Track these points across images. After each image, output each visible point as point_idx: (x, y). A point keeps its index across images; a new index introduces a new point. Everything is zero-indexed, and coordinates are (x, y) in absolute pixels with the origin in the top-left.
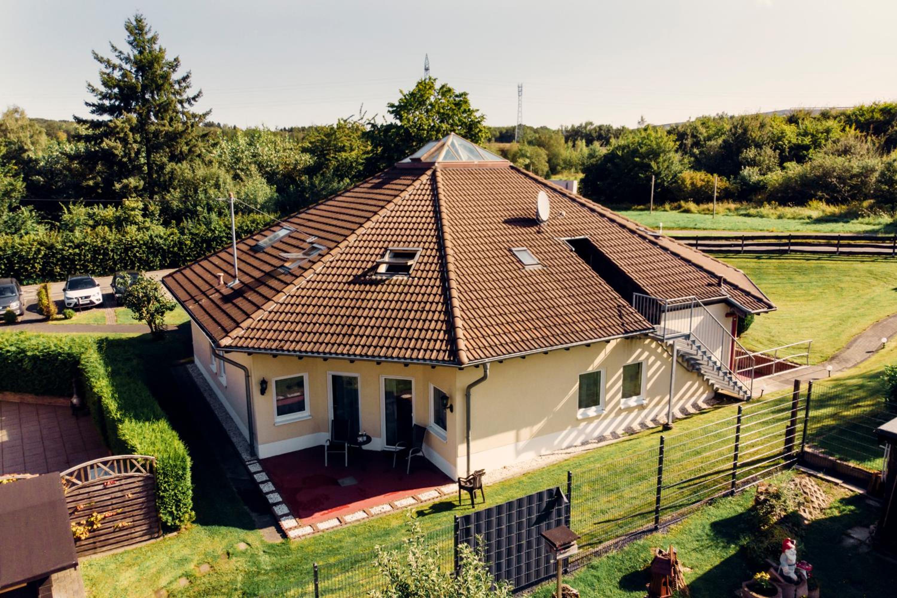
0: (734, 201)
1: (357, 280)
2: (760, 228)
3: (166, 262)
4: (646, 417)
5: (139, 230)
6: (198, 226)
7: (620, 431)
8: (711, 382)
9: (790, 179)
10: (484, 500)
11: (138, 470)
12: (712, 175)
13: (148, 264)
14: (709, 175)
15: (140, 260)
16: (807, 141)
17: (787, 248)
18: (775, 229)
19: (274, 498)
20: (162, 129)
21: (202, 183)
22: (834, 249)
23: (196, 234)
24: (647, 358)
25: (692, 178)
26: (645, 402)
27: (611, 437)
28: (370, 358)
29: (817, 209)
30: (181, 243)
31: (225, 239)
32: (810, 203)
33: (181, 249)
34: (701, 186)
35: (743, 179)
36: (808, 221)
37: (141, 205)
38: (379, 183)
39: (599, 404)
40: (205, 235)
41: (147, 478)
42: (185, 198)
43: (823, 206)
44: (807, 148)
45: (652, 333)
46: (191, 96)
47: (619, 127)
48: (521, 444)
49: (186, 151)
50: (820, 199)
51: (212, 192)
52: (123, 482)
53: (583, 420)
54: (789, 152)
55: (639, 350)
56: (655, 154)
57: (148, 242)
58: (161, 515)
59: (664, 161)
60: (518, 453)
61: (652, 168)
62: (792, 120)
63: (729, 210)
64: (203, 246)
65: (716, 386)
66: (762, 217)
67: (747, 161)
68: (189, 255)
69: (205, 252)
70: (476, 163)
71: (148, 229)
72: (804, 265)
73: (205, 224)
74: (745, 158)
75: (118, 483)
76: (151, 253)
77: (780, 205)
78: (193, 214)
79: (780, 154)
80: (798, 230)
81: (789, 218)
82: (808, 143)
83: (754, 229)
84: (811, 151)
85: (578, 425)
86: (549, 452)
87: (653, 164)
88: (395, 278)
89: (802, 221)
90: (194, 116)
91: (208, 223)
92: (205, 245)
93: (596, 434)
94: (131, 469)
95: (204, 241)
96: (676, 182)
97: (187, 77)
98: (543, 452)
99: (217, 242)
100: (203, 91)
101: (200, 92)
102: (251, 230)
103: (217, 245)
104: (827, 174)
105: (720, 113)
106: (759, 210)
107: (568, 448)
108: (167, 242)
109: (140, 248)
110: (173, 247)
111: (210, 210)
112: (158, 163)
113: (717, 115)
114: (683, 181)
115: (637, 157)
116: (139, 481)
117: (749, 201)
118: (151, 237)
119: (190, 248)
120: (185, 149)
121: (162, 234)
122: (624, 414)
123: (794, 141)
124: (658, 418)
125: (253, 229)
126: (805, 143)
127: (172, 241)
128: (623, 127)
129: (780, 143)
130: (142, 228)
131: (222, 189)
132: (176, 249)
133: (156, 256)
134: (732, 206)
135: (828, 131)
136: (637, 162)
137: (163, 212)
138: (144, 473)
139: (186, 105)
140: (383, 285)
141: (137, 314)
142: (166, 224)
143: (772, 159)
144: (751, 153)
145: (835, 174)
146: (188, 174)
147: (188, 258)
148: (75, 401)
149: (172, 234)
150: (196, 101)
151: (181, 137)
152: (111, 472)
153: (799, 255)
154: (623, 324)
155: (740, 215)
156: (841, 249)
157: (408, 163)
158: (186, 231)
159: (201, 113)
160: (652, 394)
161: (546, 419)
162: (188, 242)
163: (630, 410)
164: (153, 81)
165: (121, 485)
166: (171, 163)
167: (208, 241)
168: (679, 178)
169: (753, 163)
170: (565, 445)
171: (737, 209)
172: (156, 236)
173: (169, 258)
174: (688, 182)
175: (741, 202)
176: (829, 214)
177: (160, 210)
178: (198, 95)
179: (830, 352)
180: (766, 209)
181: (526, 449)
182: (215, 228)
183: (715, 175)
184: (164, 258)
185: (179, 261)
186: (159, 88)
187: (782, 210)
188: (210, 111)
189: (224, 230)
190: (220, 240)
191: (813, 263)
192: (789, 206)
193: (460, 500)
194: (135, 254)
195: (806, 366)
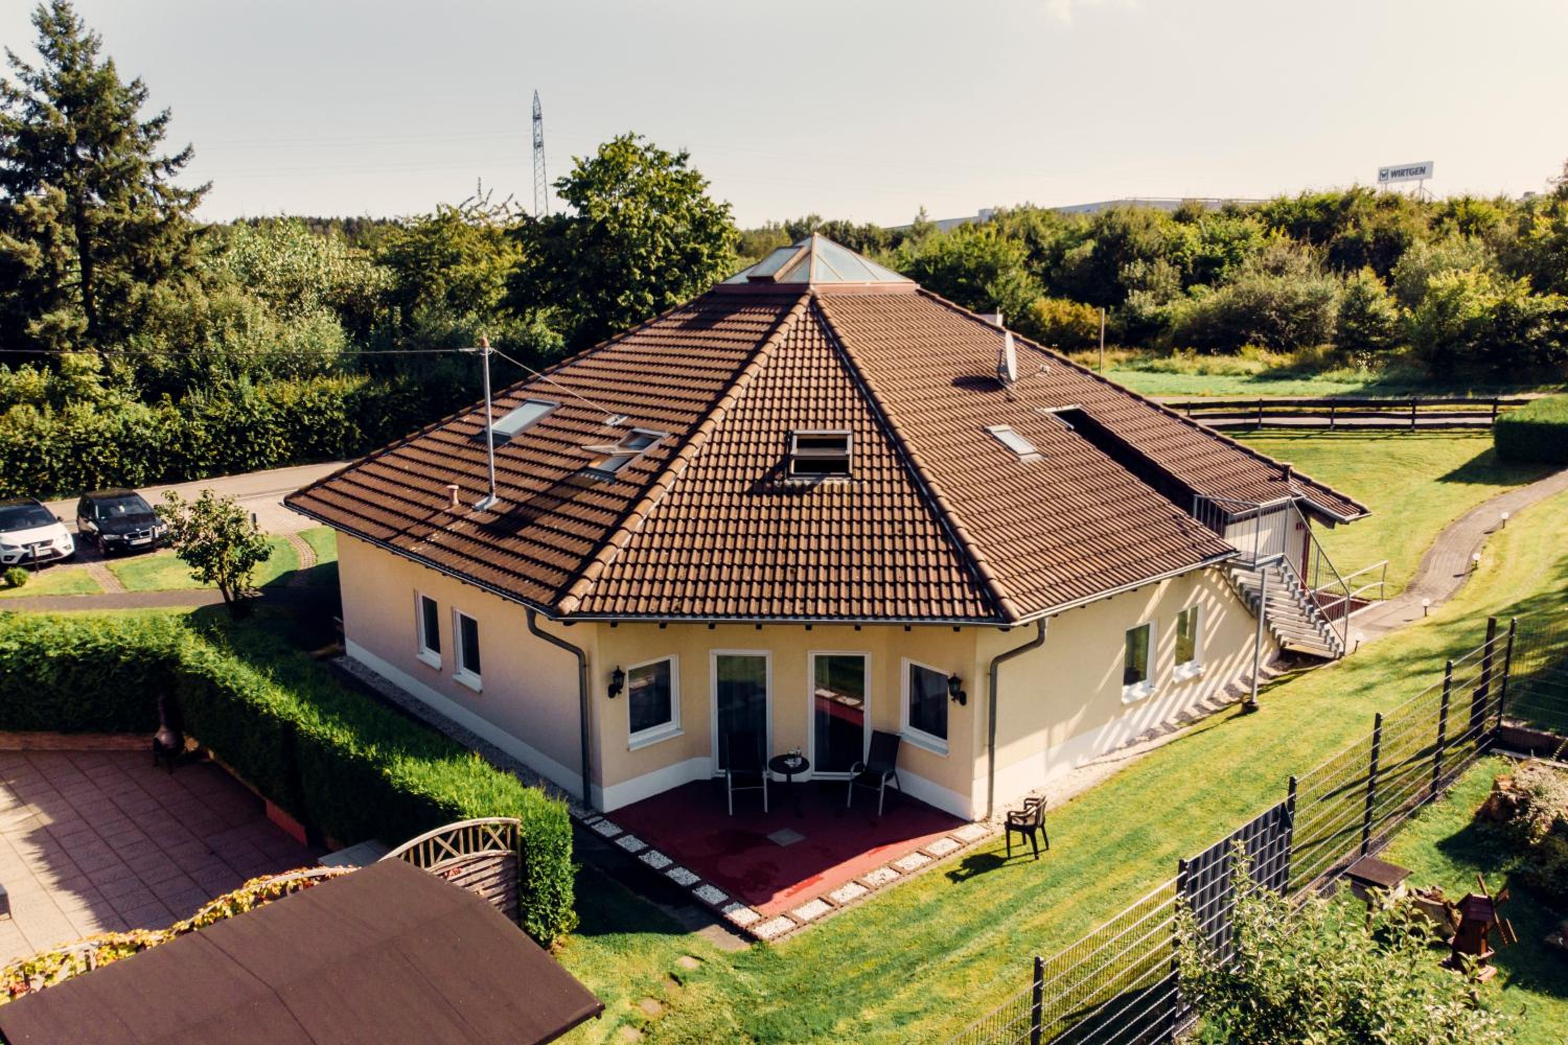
0: (1122, 347)
1: (758, 489)
2: (1184, 390)
3: (158, 471)
4: (1202, 694)
5: (98, 410)
6: (217, 403)
7: (1172, 721)
8: (1278, 632)
9: (1204, 311)
10: (1047, 844)
11: (495, 846)
12: (1082, 305)
13: (122, 478)
14: (1078, 306)
15: (105, 468)
16: (1219, 251)
17: (1256, 421)
18: (1207, 391)
19: (683, 876)
20: (117, 217)
21: (210, 323)
22: (1327, 421)
23: (216, 418)
24: (1206, 601)
25: (1051, 311)
26: (1202, 670)
27: (1163, 730)
28: (846, 620)
29: (1256, 359)
30: (187, 435)
31: (271, 426)
32: (1243, 349)
33: (187, 447)
34: (1069, 324)
35: (1131, 309)
36: (1246, 378)
37: (98, 365)
38: (693, 320)
39: (1145, 678)
40: (233, 418)
41: (508, 858)
42: (180, 350)
43: (1262, 354)
44: (1219, 263)
45: (1233, 558)
46: (172, 156)
47: (864, 226)
48: (1054, 750)
49: (169, 261)
50: (1256, 344)
51: (232, 337)
52: (472, 868)
53: (1129, 706)
54: (1194, 269)
55: (1198, 587)
56: (990, 272)
57: (120, 434)
58: (530, 924)
59: (1008, 282)
60: (1049, 765)
61: (987, 293)
62: (1182, 217)
63: (1118, 361)
64: (230, 440)
65: (1283, 639)
66: (1174, 372)
67: (1132, 283)
68: (202, 458)
69: (234, 451)
70: (868, 285)
71: (117, 409)
72: (1290, 446)
73: (231, 400)
74: (1128, 278)
75: (464, 871)
76: (128, 455)
77: (1198, 353)
78: (204, 379)
79: (1182, 272)
80: (1241, 393)
81: (1217, 374)
82: (1220, 255)
83: (1173, 392)
84: (1226, 267)
85: (1122, 714)
86: (1086, 762)
87: (989, 288)
88: (827, 482)
89: (1239, 378)
90: (178, 194)
91: (237, 398)
92: (233, 439)
93: (1143, 727)
94: (485, 843)
95: (231, 430)
96: (1025, 317)
97: (164, 119)
98: (1081, 761)
99: (257, 433)
100: (195, 147)
101: (189, 149)
102: (319, 408)
103: (256, 437)
104: (1263, 302)
105: (1022, 205)
106: (1167, 361)
107: (1111, 751)
108: (161, 434)
109: (105, 445)
110: (172, 443)
111: (236, 371)
112: (113, 283)
113: (1018, 206)
114: (1038, 316)
115: (962, 277)
116: (494, 865)
117: (1145, 347)
118: (125, 423)
119: (205, 445)
120: (166, 257)
121: (148, 419)
122: (1177, 691)
123: (1199, 251)
124: (1215, 696)
125: (323, 405)
126: (1215, 254)
127: (168, 431)
128: (870, 226)
129: (1180, 254)
130: (106, 408)
131: (249, 333)
132: (177, 446)
133: (136, 461)
134: (1122, 355)
135: (1245, 236)
136: (961, 284)
137: (140, 376)
138: (504, 851)
139: (161, 173)
140: (811, 495)
141: (200, 570)
142: (151, 399)
143: (1171, 280)
144: (1138, 269)
145: (1274, 304)
146: (176, 306)
147: (202, 464)
148: (163, 738)
149: (166, 419)
150: (180, 165)
151: (158, 233)
152: (454, 852)
153: (1274, 432)
154: (1194, 546)
155: (1139, 370)
156: (1338, 421)
157: (742, 285)
158: (194, 411)
159: (190, 189)
160: (1209, 657)
161: (1084, 707)
162: (202, 433)
163: (1184, 684)
164: (99, 123)
165: (469, 874)
166: (139, 283)
167: (240, 432)
168: (1030, 311)
169: (1143, 285)
170: (1106, 748)
171: (1130, 361)
172: (137, 423)
173: (164, 464)
174: (1047, 317)
175: (1131, 348)
176: (1275, 367)
177: (136, 373)
178: (185, 155)
179: (1403, 579)
180: (1177, 360)
181: (1058, 759)
182: (253, 406)
183: (1087, 305)
184: (154, 464)
185: (184, 469)
186: (112, 139)
187: (1202, 361)
188: (209, 185)
189: (270, 410)
190: (264, 428)
191: (1302, 444)
192: (1212, 355)
193: (1009, 848)
194: (94, 459)
195: (1380, 603)
